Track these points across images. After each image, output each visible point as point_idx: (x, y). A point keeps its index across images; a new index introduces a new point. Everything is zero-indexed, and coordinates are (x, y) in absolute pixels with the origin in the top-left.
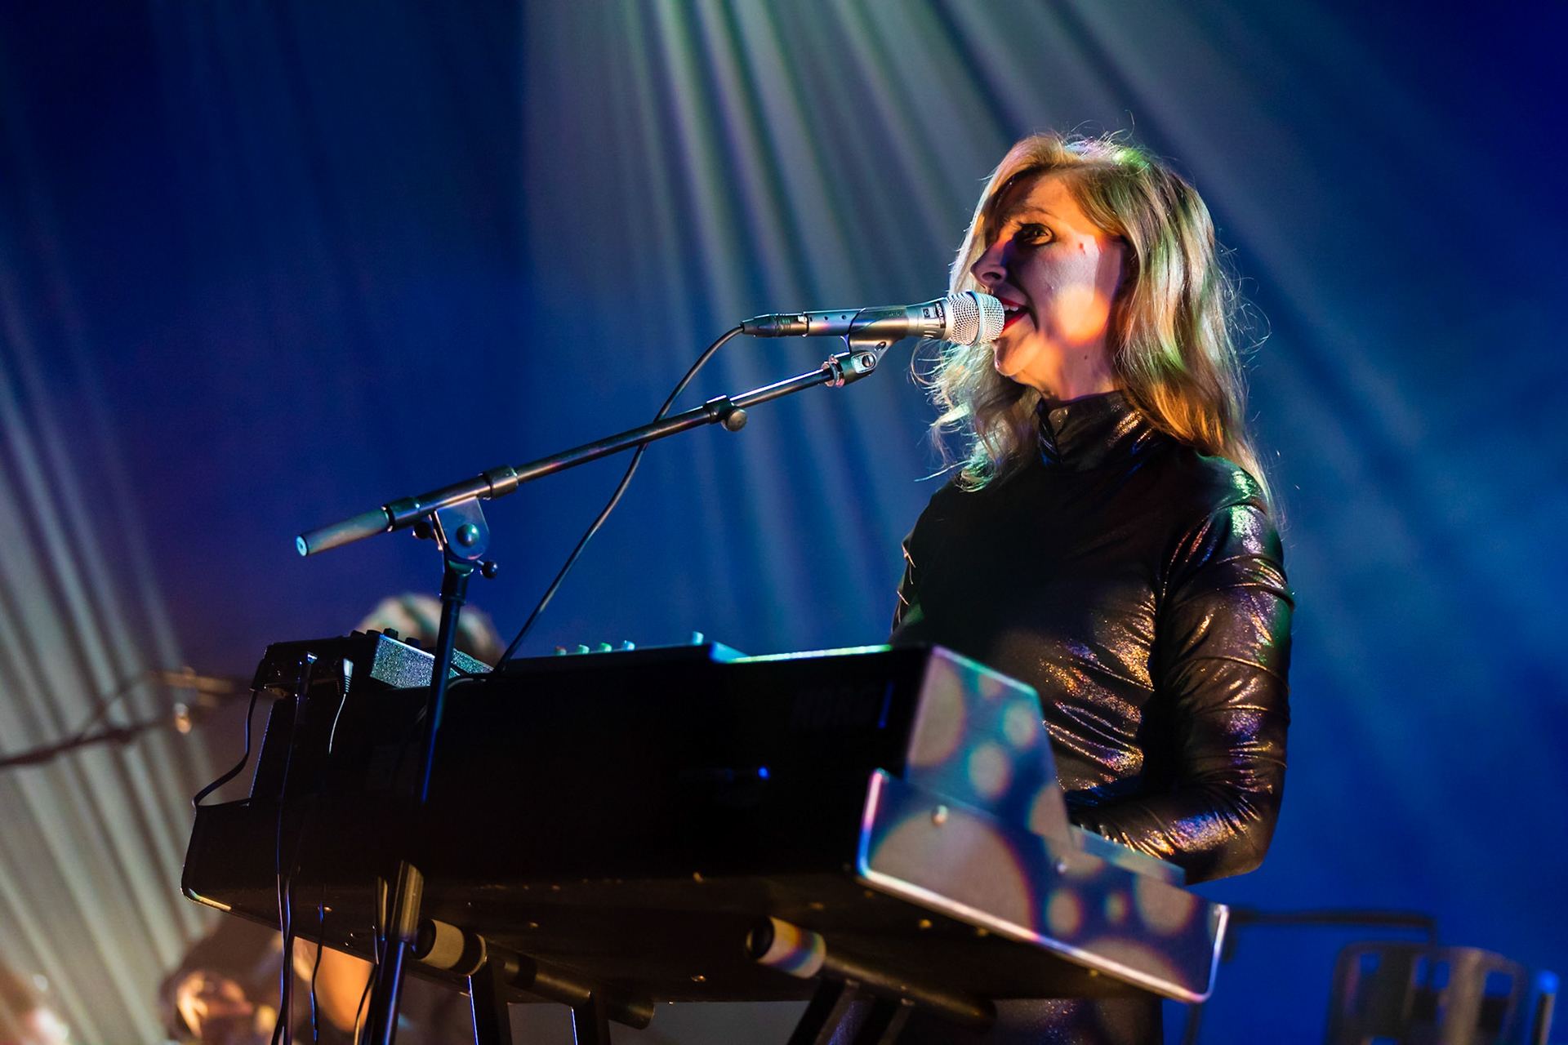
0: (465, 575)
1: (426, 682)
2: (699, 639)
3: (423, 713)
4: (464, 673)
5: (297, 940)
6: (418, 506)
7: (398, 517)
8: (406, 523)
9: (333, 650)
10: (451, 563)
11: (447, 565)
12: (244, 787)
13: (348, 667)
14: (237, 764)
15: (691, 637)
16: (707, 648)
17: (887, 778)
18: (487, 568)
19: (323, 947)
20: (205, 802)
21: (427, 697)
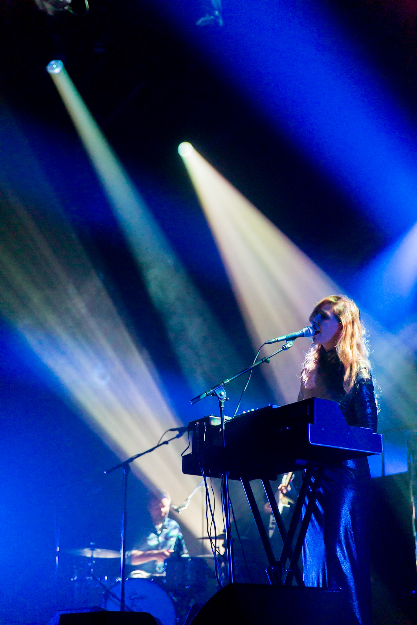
0: (223, 402)
1: (220, 423)
2: (270, 405)
3: (221, 430)
4: (227, 420)
5: (206, 477)
6: (211, 390)
7: (207, 393)
8: (210, 394)
9: (201, 421)
10: (220, 400)
11: (219, 401)
12: (189, 451)
13: (205, 424)
14: (188, 446)
15: (268, 404)
16: (271, 406)
17: (311, 425)
18: (227, 399)
19: (212, 478)
20: (183, 455)
21: (221, 426)
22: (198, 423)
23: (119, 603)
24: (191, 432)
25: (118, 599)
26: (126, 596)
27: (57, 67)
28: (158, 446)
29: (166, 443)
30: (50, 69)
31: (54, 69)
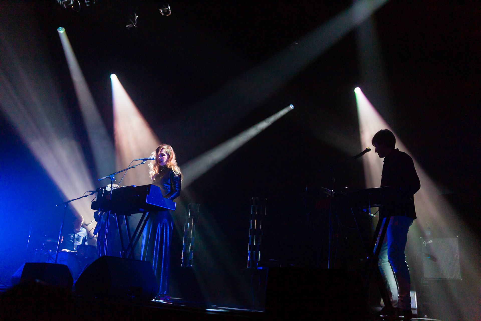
1: (110, 190)
6: (109, 176)
11: (111, 181)
12: (95, 200)
13: (104, 189)
14: (95, 198)
15: (132, 184)
17: (148, 195)
20: (92, 201)
21: (110, 191)
22: (101, 189)
23: (54, 261)
24: (97, 193)
25: (54, 260)
26: (58, 259)
27: (62, 30)
28: (82, 197)
29: (86, 196)
30: (59, 30)
31: (60, 31)
